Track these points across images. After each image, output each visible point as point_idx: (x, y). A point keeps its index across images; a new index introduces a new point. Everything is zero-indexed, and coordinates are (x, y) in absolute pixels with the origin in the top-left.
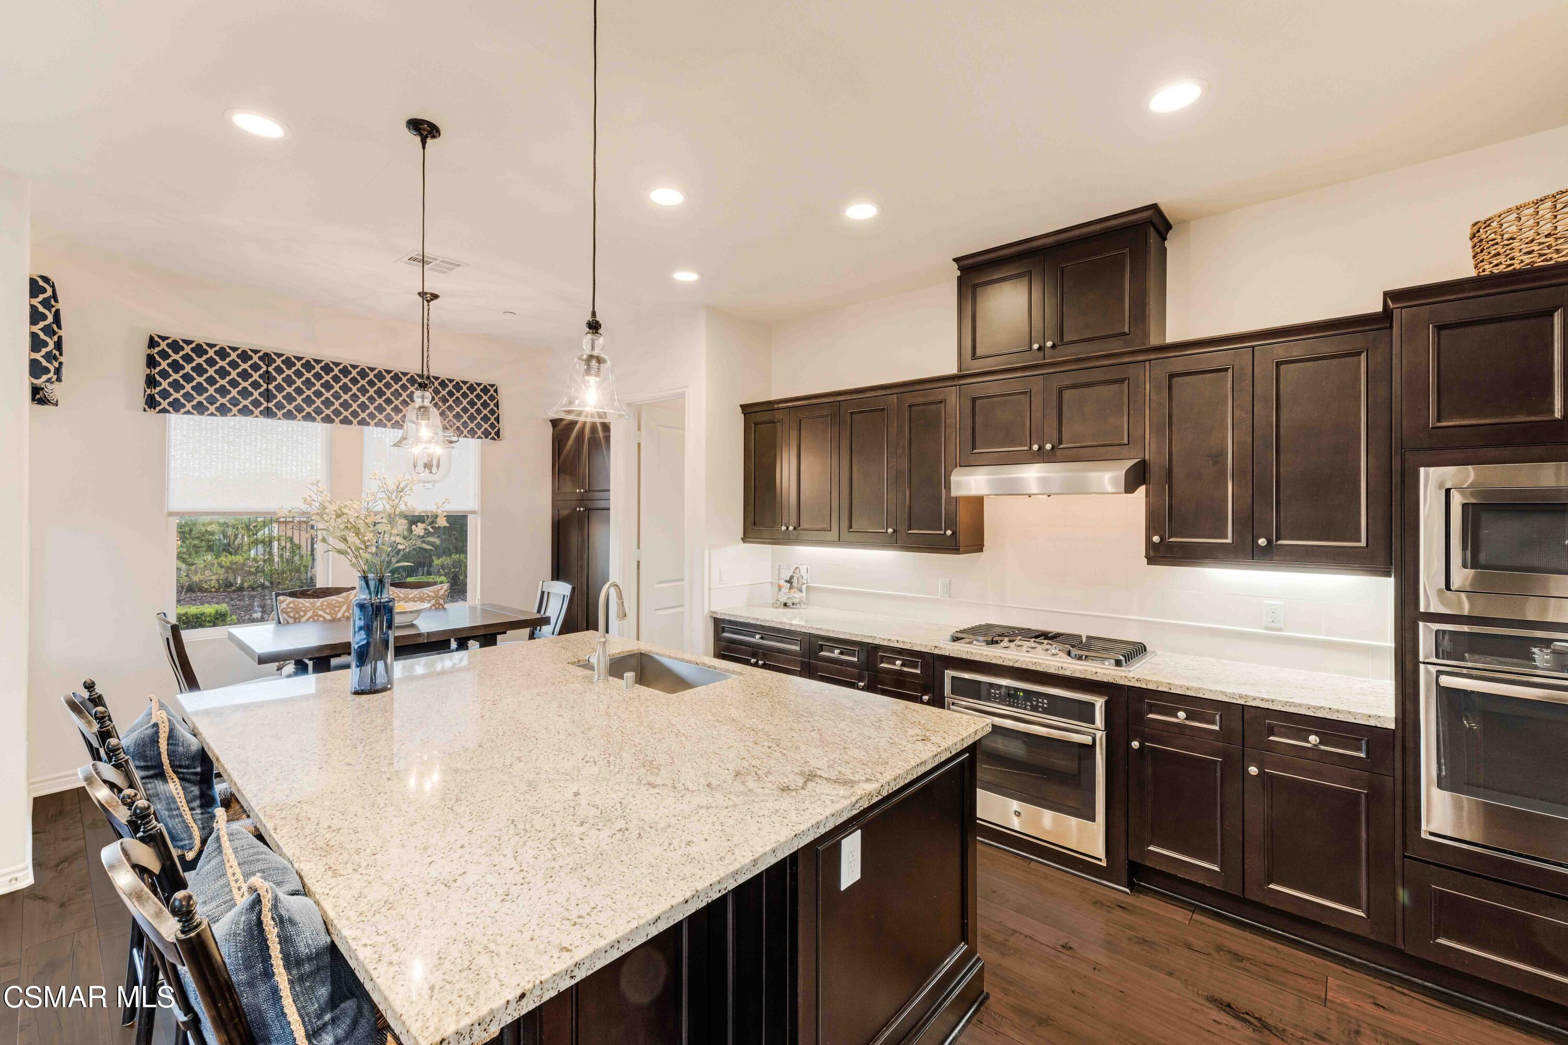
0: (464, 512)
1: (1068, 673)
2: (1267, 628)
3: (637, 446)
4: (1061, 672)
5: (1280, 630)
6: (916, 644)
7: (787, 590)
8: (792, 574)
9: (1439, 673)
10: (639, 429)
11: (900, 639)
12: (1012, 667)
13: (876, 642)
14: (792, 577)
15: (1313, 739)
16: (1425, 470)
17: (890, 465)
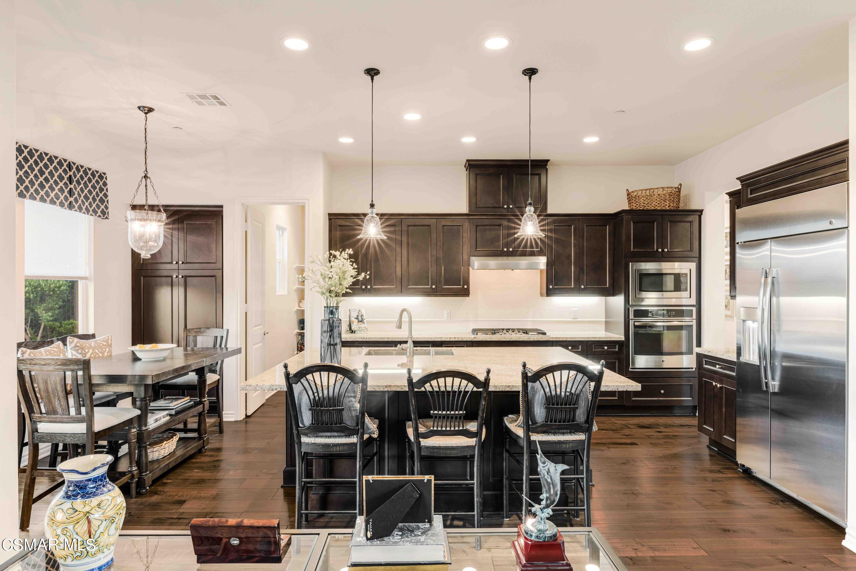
0: (75, 277)
1: (532, 340)
2: (573, 319)
3: (244, 233)
4: (529, 340)
5: (576, 319)
6: (464, 338)
7: (357, 323)
8: (357, 314)
9: (634, 322)
10: (246, 221)
11: (456, 337)
12: (510, 341)
13: (442, 340)
14: (358, 316)
15: (606, 348)
16: (631, 264)
17: (432, 254)
